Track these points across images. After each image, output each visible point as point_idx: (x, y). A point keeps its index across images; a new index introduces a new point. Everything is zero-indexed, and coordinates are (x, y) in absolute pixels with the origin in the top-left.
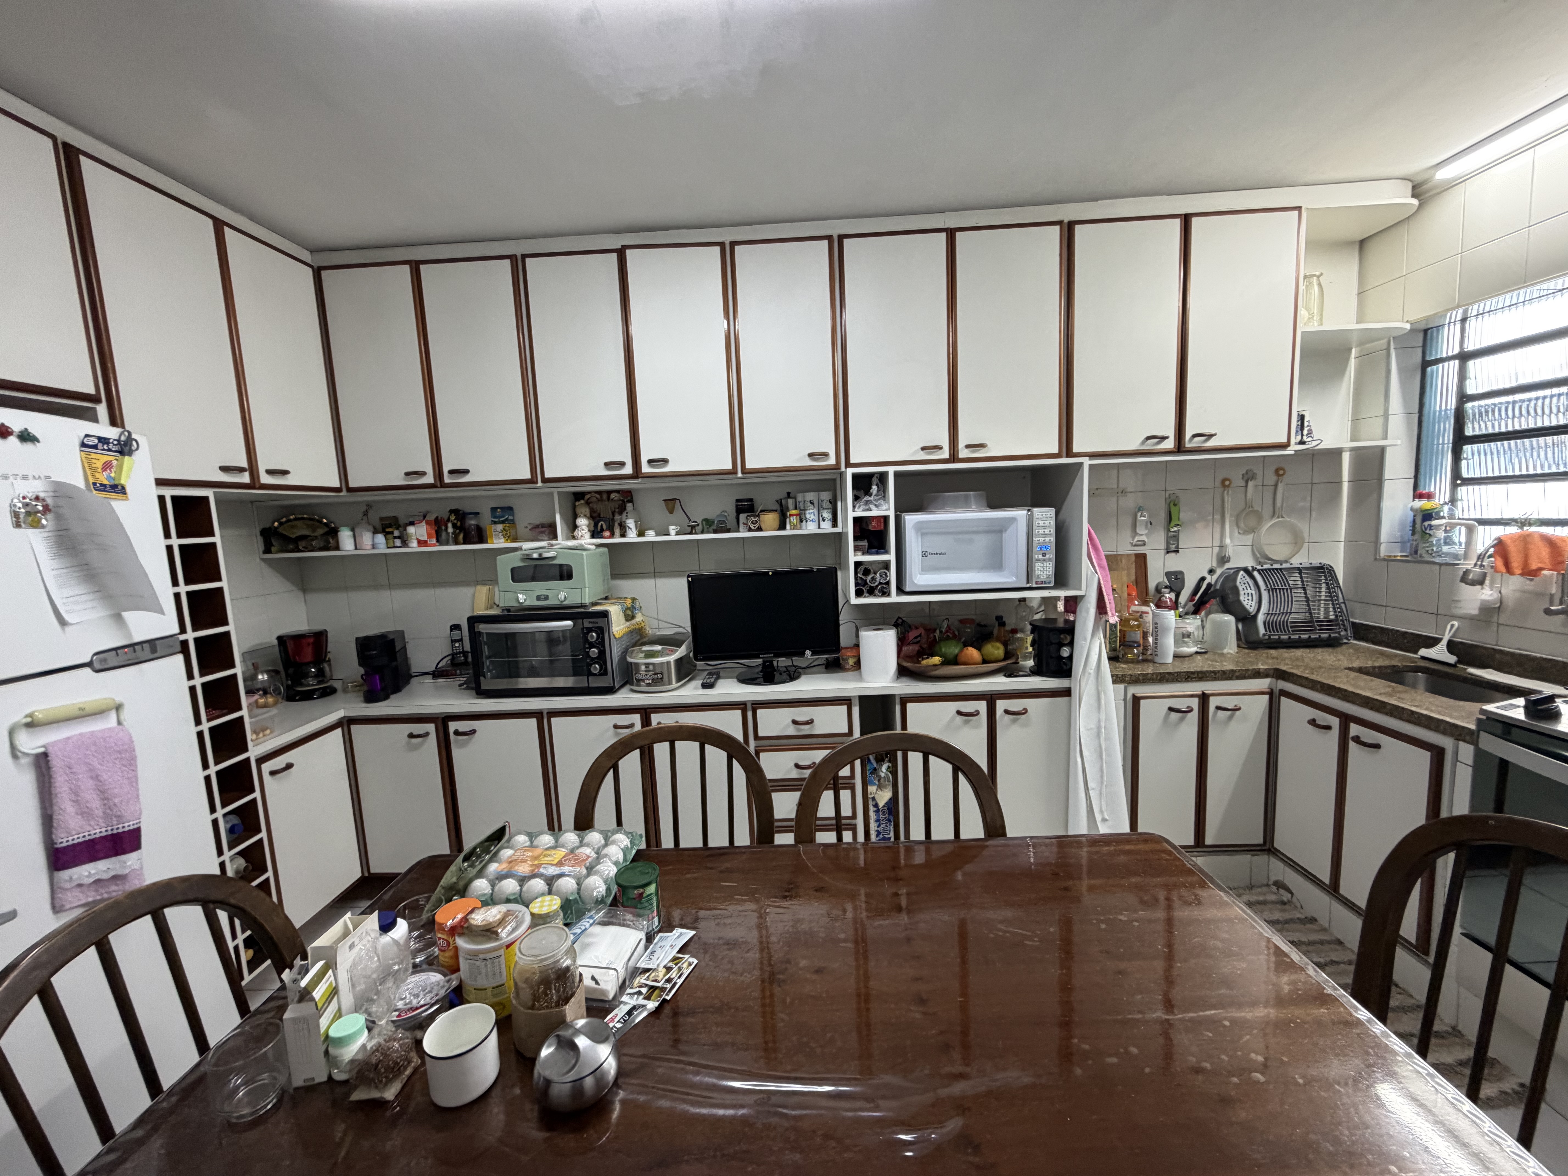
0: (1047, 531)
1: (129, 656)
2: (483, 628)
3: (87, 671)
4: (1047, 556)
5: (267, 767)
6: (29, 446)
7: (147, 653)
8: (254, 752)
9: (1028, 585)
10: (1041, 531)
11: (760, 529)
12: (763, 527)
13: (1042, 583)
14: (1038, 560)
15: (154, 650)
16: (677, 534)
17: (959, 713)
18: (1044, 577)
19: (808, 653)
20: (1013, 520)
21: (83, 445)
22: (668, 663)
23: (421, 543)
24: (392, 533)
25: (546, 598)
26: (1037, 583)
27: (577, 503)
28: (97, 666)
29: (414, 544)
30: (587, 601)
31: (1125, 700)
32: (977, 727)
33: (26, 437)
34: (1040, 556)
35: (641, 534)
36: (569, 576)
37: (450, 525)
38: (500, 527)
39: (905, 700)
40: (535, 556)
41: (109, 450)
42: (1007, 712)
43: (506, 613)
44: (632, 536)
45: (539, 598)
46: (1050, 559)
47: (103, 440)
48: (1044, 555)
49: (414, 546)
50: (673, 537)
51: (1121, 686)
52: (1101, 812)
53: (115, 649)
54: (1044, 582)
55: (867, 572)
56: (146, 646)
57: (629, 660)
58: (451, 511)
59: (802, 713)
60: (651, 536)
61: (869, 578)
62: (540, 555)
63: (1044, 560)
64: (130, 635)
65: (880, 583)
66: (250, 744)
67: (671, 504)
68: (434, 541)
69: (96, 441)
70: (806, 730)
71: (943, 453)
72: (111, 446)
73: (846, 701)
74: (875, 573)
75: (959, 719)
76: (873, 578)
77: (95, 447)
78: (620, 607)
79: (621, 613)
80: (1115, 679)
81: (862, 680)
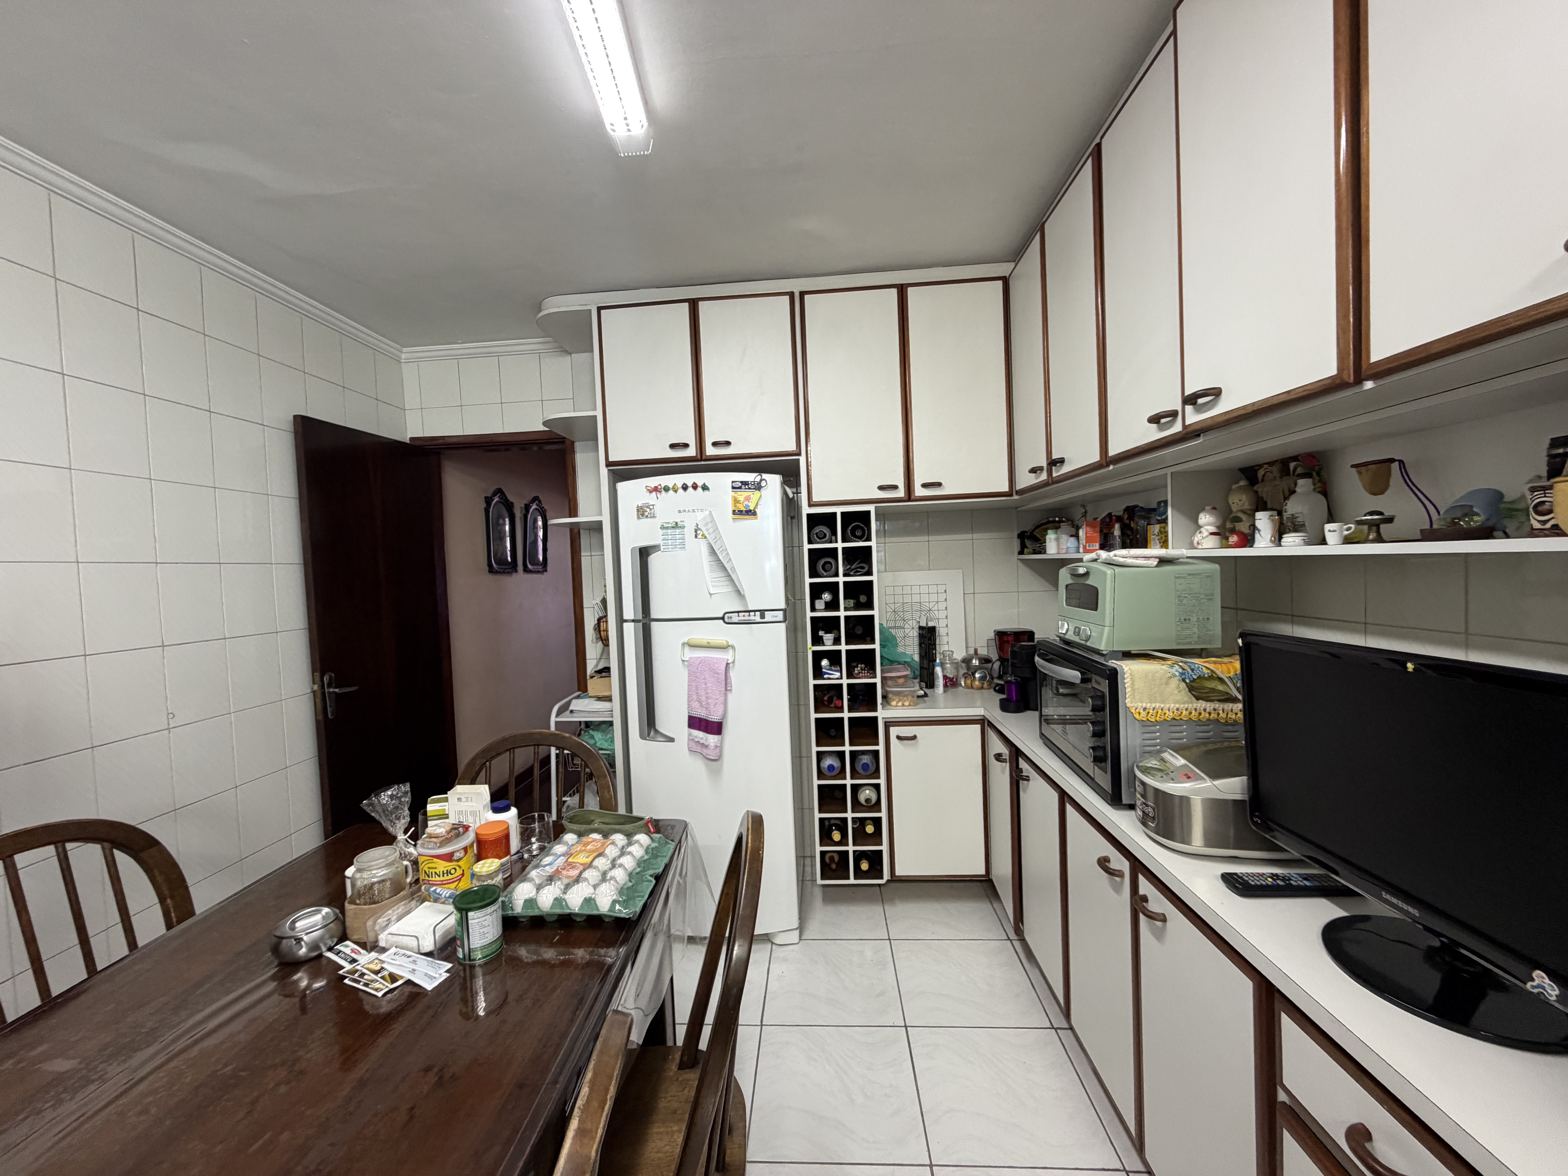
1: (747, 618)
3: (721, 621)
5: (894, 731)
6: (706, 492)
7: (758, 618)
8: (882, 714)
15: (762, 616)
16: (1341, 542)
21: (733, 488)
22: (1181, 799)
25: (1079, 633)
28: (726, 620)
29: (1081, 549)
33: (705, 488)
35: (1278, 539)
36: (1096, 606)
37: (1117, 526)
38: (1157, 529)
40: (1080, 570)
41: (749, 488)
44: (1262, 545)
45: (1075, 631)
47: (745, 483)
50: (1334, 546)
53: (738, 612)
56: (758, 613)
58: (1128, 509)
60: (1290, 546)
62: (1083, 569)
64: (746, 605)
66: (879, 707)
67: (1376, 473)
68: (1097, 546)
69: (740, 484)
72: (750, 486)
77: (740, 488)
78: (1176, 671)
79: (1175, 682)
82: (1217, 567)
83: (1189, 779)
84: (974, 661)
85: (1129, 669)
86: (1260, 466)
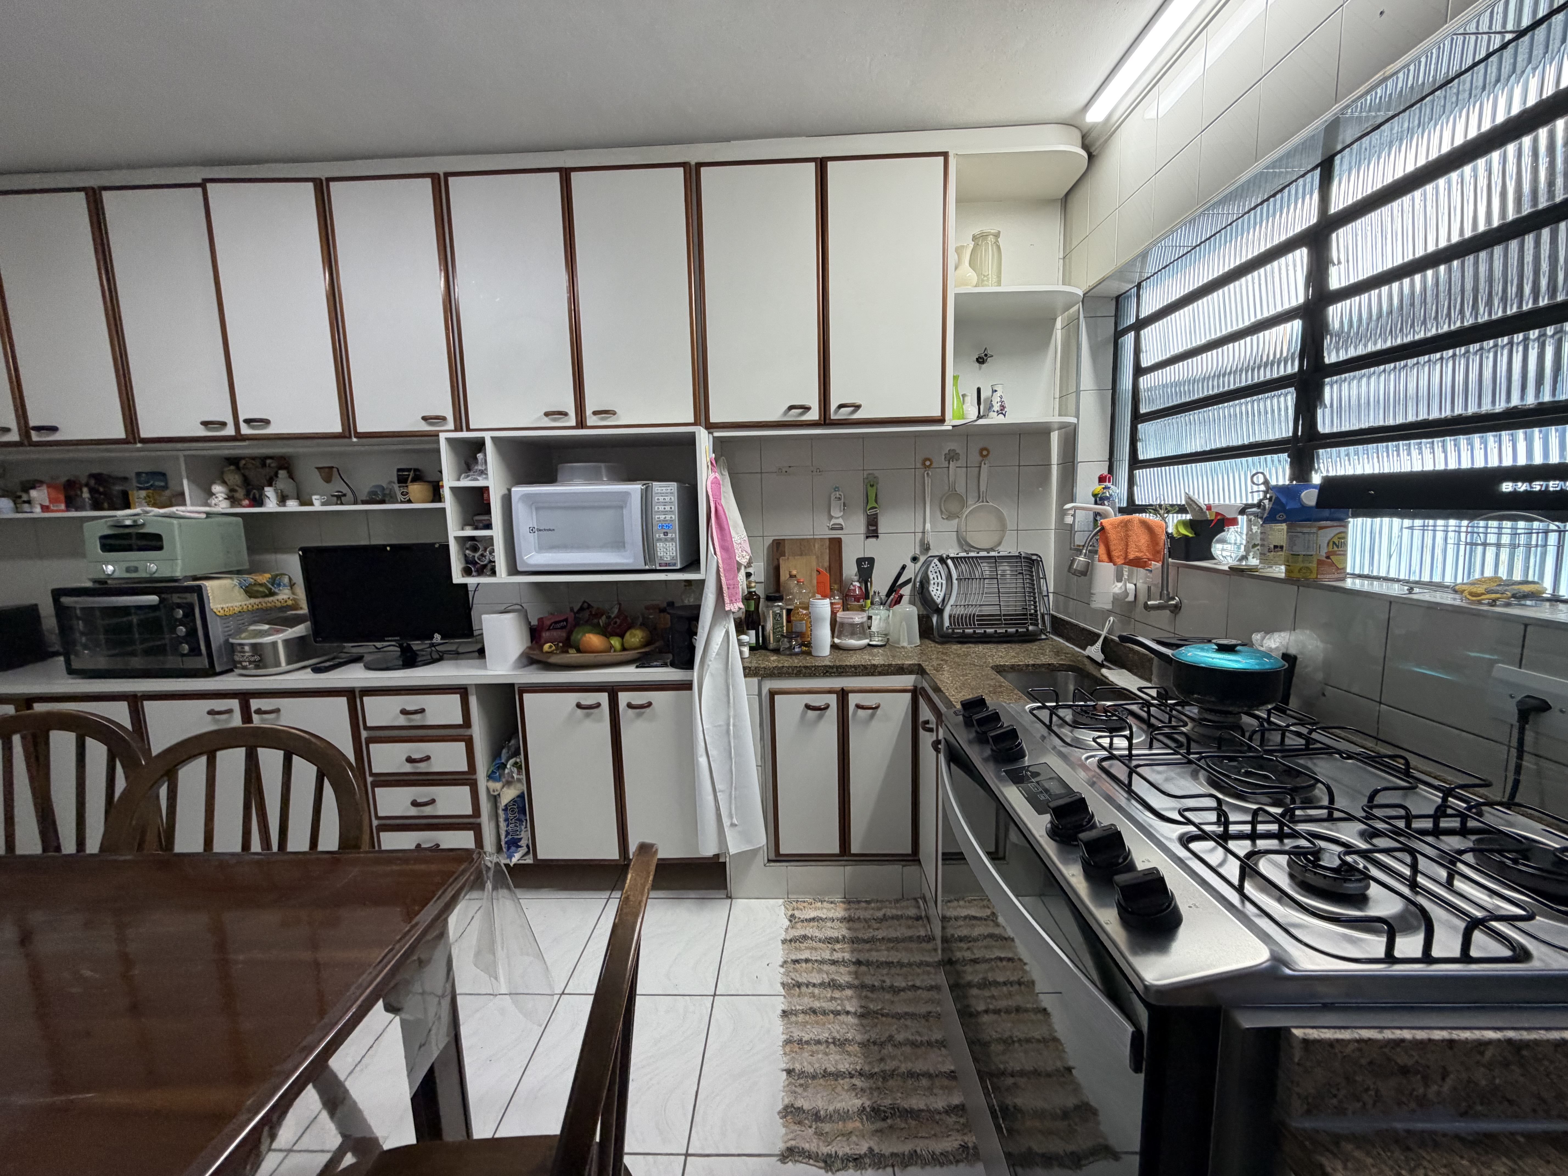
0: (668, 508)
2: (66, 600)
4: (670, 535)
9: (647, 567)
10: (661, 508)
11: (409, 501)
12: (414, 500)
13: (666, 565)
14: (660, 540)
16: (323, 504)
17: (579, 706)
18: (667, 559)
19: (437, 638)
20: (627, 494)
22: (274, 644)
23: (45, 508)
24: (20, 497)
25: (136, 570)
26: (660, 565)
29: (38, 509)
30: (178, 574)
31: (760, 694)
32: (600, 720)
34: (662, 536)
35: (281, 502)
36: (159, 547)
37: (85, 490)
38: (143, 493)
39: (528, 689)
40: (128, 522)
42: (630, 706)
43: (97, 586)
44: (271, 505)
45: (128, 570)
46: (672, 539)
48: (666, 534)
49: (37, 512)
50: (317, 507)
51: (755, 680)
52: (731, 816)
54: (669, 565)
55: (475, 549)
57: (231, 640)
59: (412, 702)
60: (292, 506)
61: (477, 555)
62: (135, 521)
63: (666, 540)
65: (489, 562)
67: (328, 474)
68: (63, 507)
70: (417, 720)
71: (568, 421)
73: (462, 691)
74: (485, 550)
75: (579, 712)
76: (482, 555)
78: (236, 582)
79: (237, 588)
80: (749, 672)
81: (485, 667)
82: (240, 519)
83: (278, 632)
85: (208, 584)
86: (244, 458)
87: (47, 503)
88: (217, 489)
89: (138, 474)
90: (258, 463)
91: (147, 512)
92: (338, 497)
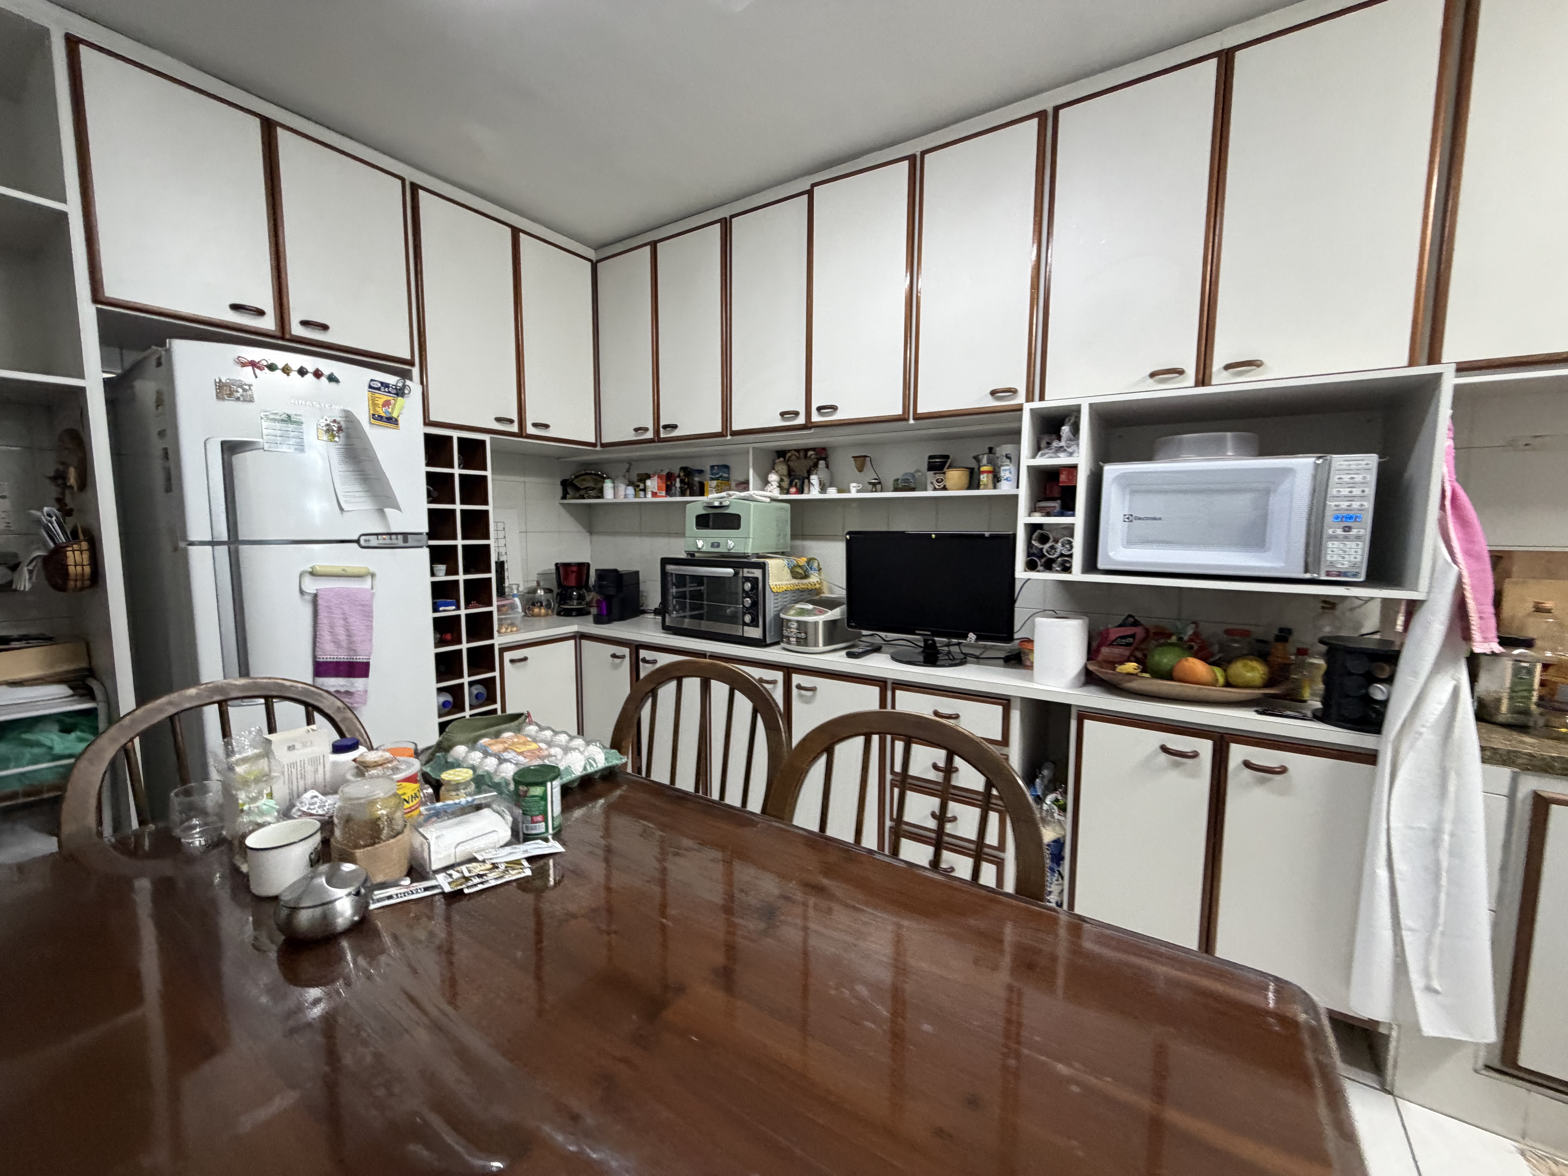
0: (1357, 492)
1: (388, 541)
2: (670, 568)
3: (355, 545)
4: (1354, 532)
5: (508, 656)
6: (333, 384)
7: (400, 542)
8: (498, 641)
9: (1308, 576)
10: (1345, 491)
11: (944, 488)
12: (948, 487)
13: (1340, 574)
14: (1334, 538)
15: (405, 540)
16: (858, 491)
17: (1164, 749)
18: (1344, 565)
19: (972, 636)
20: (1288, 471)
21: (370, 387)
22: (816, 624)
23: (654, 494)
24: (638, 486)
25: (718, 545)
26: (1328, 574)
27: (777, 461)
28: (362, 543)
29: (649, 495)
30: (749, 551)
31: (1512, 796)
32: (1194, 775)
33: (332, 379)
34: (1339, 532)
35: (823, 490)
36: (737, 526)
37: (678, 480)
38: (714, 483)
39: (1085, 714)
40: (717, 504)
41: (389, 392)
42: (1247, 764)
43: (689, 557)
44: (814, 493)
45: (713, 545)
46: (1358, 538)
47: (385, 385)
48: (1347, 529)
49: (649, 498)
50: (853, 494)
52: (1427, 974)
53: (377, 534)
54: (1345, 574)
55: (1044, 539)
56: (400, 537)
57: (782, 616)
58: (683, 469)
59: (947, 705)
60: (832, 493)
61: (1046, 547)
62: (721, 503)
63: (1346, 538)
64: (389, 527)
65: (1062, 555)
66: (496, 634)
67: (861, 462)
68: (664, 493)
69: (379, 385)
71: (1185, 379)
72: (390, 389)
73: (1005, 702)
74: (1056, 541)
75: (1164, 757)
76: (1052, 547)
77: (379, 389)
78: (786, 562)
79: (786, 568)
80: (1490, 756)
81: (1031, 679)
82: (788, 506)
83: (821, 612)
84: (539, 591)
85: (770, 562)
86: (789, 451)
87: (655, 490)
88: (773, 478)
89: (712, 467)
90: (802, 454)
91: (730, 496)
92: (874, 484)
